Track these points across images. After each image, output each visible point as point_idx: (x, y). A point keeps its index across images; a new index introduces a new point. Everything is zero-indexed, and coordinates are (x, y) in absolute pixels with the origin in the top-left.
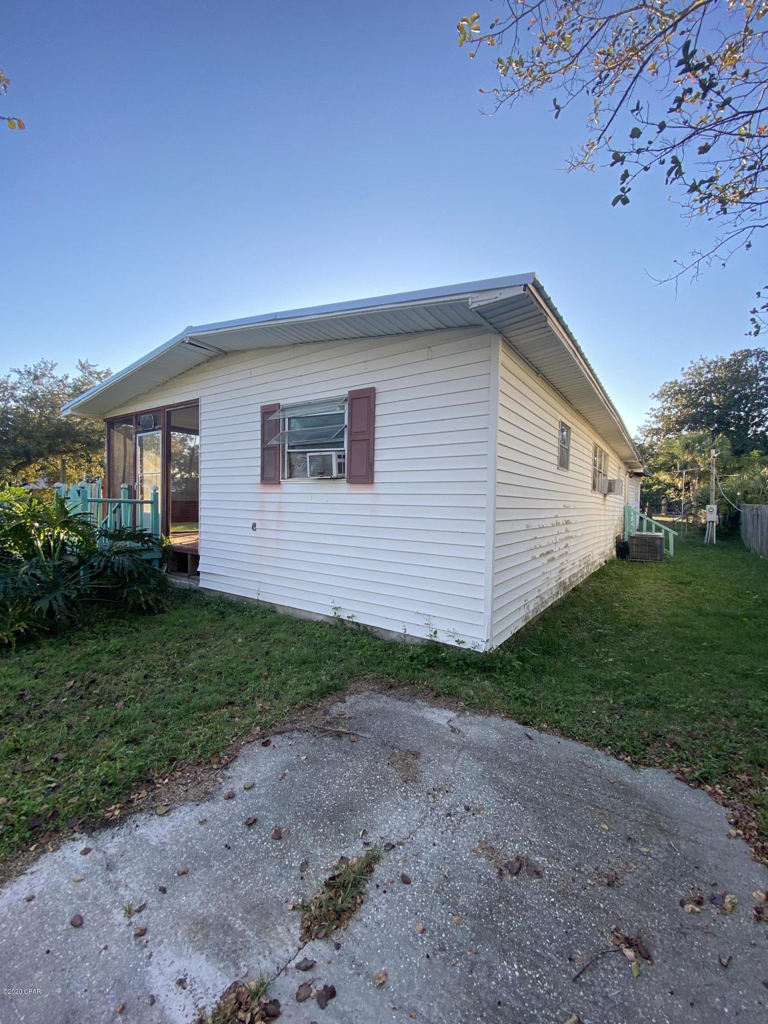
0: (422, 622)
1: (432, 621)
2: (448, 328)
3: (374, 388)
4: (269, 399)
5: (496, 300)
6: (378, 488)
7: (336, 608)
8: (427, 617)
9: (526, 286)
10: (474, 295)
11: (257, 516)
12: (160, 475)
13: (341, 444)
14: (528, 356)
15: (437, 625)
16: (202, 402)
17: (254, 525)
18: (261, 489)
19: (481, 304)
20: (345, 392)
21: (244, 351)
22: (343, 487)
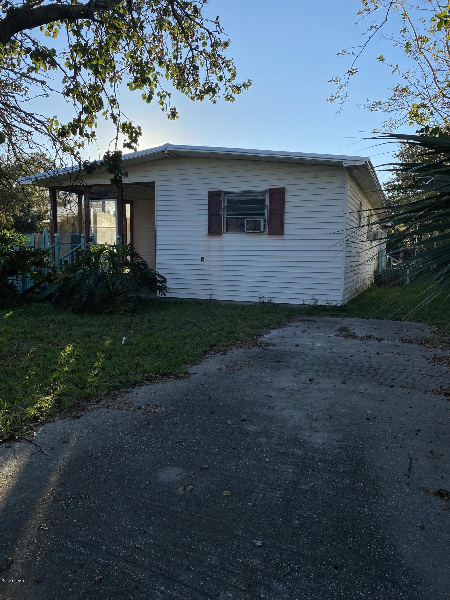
0: (310, 297)
1: (315, 296)
2: (325, 165)
3: (285, 188)
4: (215, 187)
5: (354, 165)
6: (286, 237)
7: (260, 297)
8: (312, 295)
9: (366, 162)
10: (345, 161)
11: (205, 253)
12: (115, 229)
13: (263, 214)
14: (360, 184)
15: (317, 298)
16: (157, 184)
17: (202, 258)
18: (207, 238)
19: (348, 165)
20: (268, 188)
21: (194, 157)
22: (265, 237)
